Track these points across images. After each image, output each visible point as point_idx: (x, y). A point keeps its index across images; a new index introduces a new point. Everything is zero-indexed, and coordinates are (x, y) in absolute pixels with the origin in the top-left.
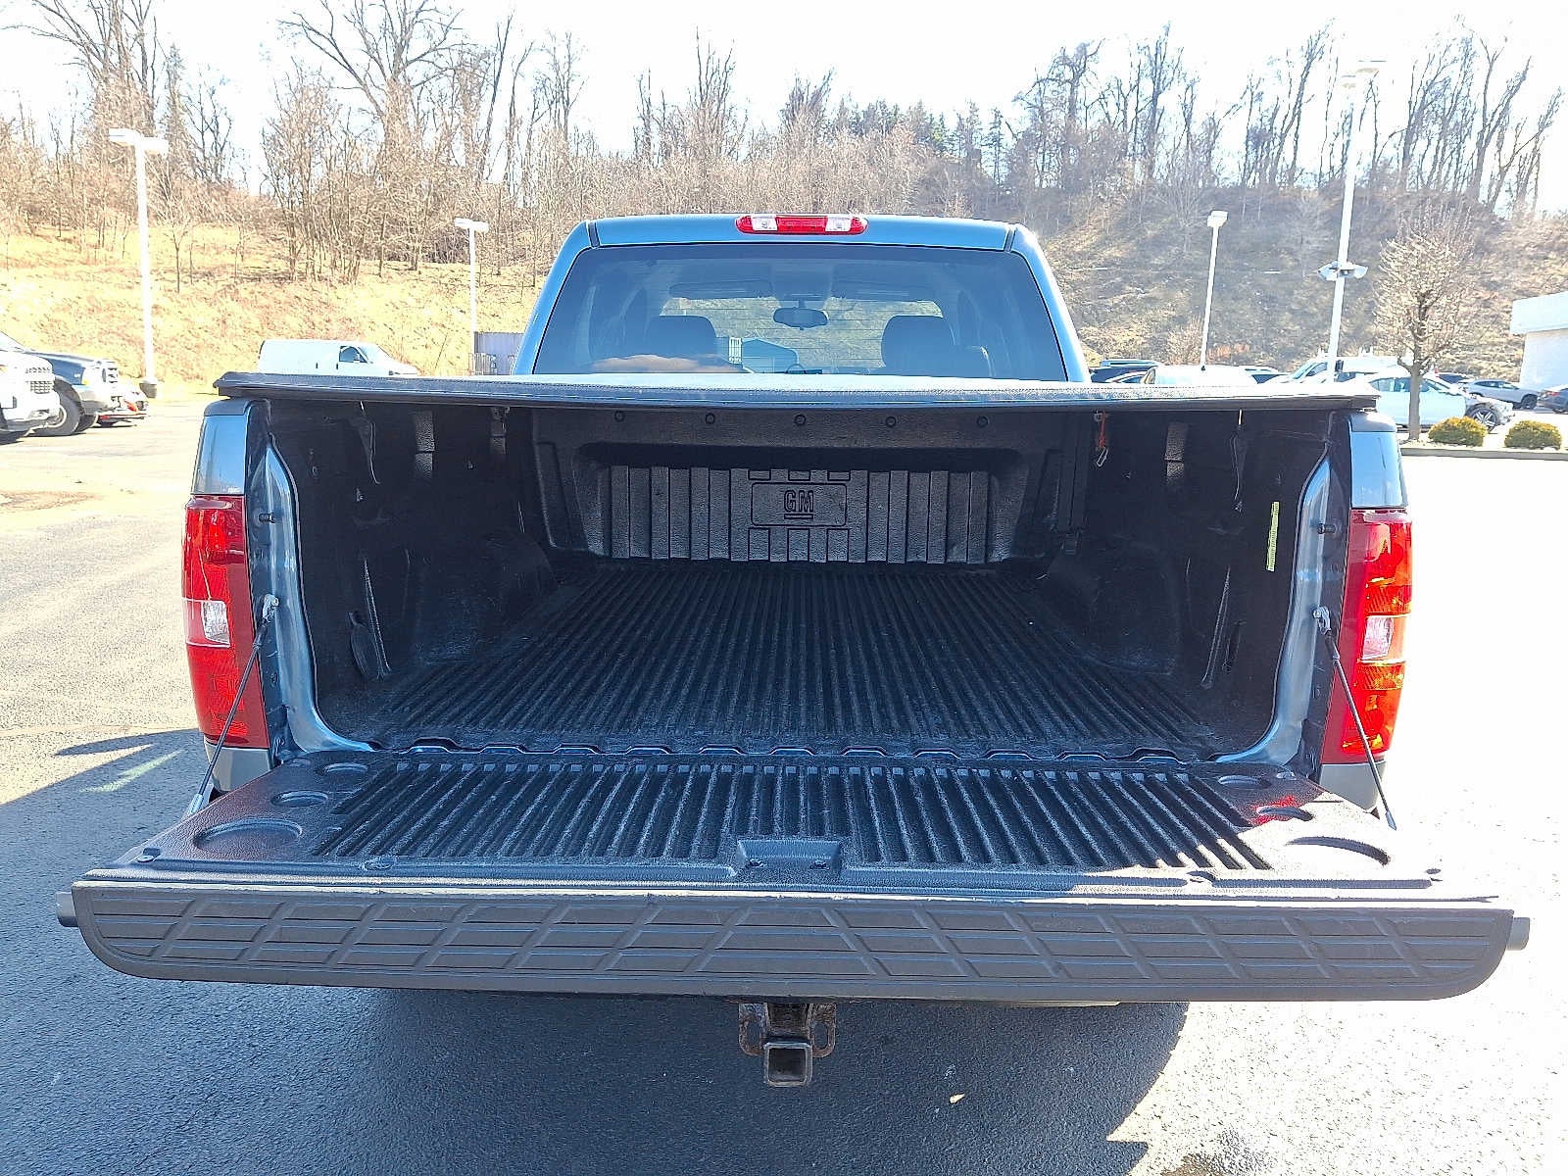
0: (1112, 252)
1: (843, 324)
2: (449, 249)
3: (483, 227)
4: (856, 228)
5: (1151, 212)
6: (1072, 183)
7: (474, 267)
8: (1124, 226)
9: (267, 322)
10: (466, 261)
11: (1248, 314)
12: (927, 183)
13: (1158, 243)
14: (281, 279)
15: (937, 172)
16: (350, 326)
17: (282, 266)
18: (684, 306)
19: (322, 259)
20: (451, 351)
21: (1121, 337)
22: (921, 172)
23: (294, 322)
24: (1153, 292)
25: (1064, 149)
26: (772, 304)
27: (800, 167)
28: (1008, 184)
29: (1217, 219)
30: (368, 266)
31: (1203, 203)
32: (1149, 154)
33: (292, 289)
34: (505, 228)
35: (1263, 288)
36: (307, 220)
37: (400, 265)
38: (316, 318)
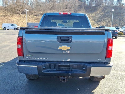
0: (101, 14)
1: (70, 22)
2: (24, 13)
3: (28, 10)
4: (70, 14)
5: (106, 9)
6: (97, 5)
7: (27, 15)
8: (103, 11)
9: (3, 21)
10: (26, 14)
11: (117, 21)
12: (80, 5)
13: (107, 13)
14: (4, 16)
15: (81, 4)
16: (12, 22)
17: (5, 15)
18: (53, 21)
19: (9, 14)
20: (24, 25)
21: (102, 23)
22: (79, 4)
23: (6, 21)
24: (106, 18)
25: (96, 1)
26: (62, 21)
27: (65, 3)
28: (89, 6)
29: (113, 10)
30: (14, 15)
31: (112, 8)
32: (106, 2)
33: (5, 17)
34: (30, 10)
35: (119, 18)
36: (8, 9)
37: (18, 15)
38: (8, 21)
